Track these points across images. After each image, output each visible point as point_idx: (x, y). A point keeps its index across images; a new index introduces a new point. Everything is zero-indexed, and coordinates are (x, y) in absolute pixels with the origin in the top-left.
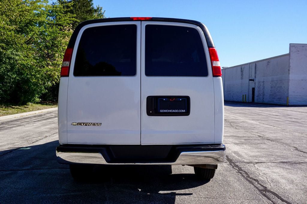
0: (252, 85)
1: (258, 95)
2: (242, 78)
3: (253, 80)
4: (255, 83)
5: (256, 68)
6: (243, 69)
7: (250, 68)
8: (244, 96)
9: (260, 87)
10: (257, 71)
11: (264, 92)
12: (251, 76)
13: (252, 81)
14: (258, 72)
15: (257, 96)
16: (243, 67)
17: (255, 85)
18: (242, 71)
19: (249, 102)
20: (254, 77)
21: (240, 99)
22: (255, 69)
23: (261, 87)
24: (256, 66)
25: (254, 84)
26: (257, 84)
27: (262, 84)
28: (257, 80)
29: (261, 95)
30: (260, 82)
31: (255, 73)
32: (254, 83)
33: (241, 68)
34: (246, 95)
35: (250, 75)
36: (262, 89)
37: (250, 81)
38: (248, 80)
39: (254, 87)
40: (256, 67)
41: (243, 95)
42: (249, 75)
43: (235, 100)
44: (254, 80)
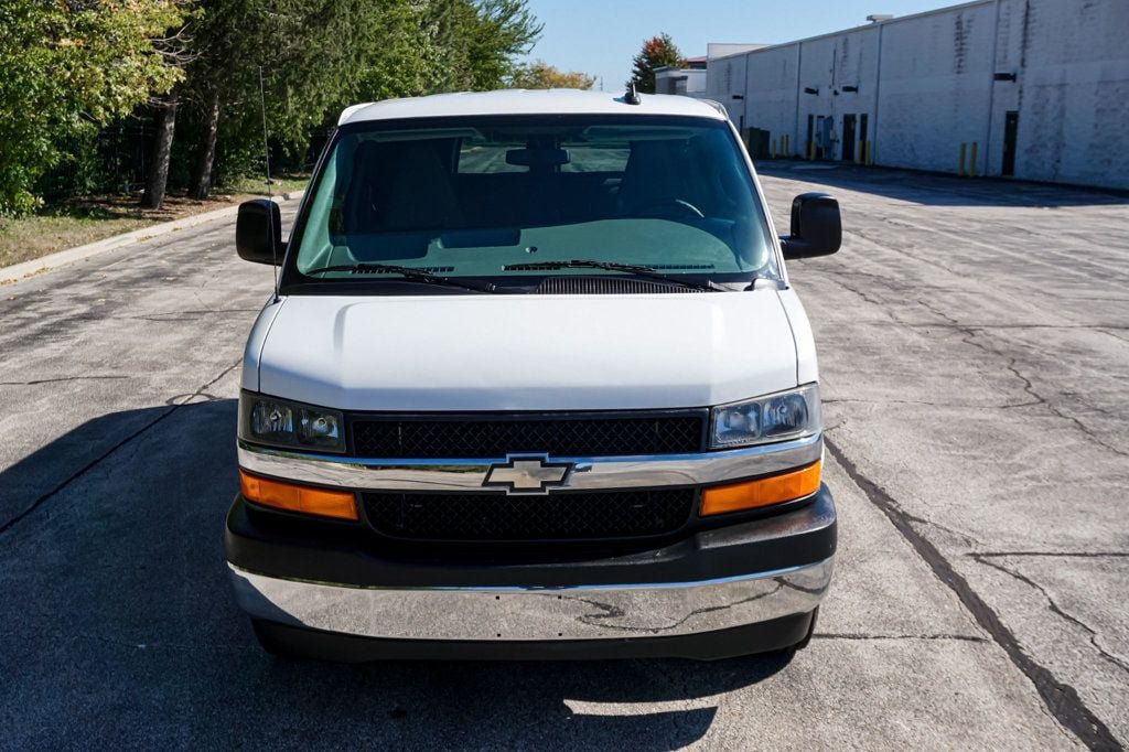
0: (1006, 96)
1: (1035, 145)
2: (959, 69)
3: (1012, 78)
4: (1021, 92)
5: (1026, 22)
6: (964, 25)
7: (998, 20)
8: (969, 150)
9: (1043, 108)
10: (1030, 38)
11: (1060, 133)
12: (1005, 57)
13: (1008, 83)
14: (1035, 41)
15: (1030, 151)
16: (965, 17)
17: (1021, 98)
18: (960, 37)
19: (991, 174)
20: (1018, 64)
21: (951, 162)
22: (1026, 29)
23: (1050, 107)
24: (1032, 12)
25: (1017, 96)
26: (1028, 97)
27: (1054, 95)
28: (1028, 79)
29: (1050, 145)
30: (1044, 86)
31: (1025, 44)
32: (1017, 90)
33: (959, 24)
34: (975, 144)
35: (1000, 54)
36: (1054, 120)
37: (999, 84)
38: (987, 78)
39: (1015, 108)
40: (1031, 19)
41: (964, 146)
42: (995, 55)
44: (1019, 77)
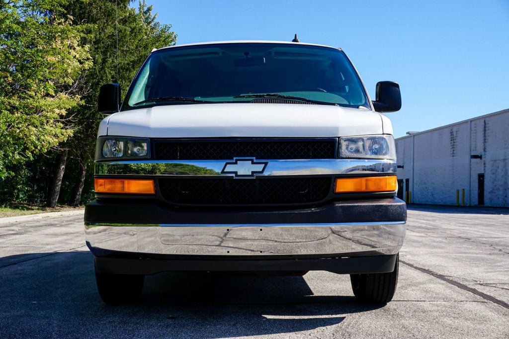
0: (478, 167)
1: (493, 190)
2: (453, 155)
3: (480, 157)
4: (485, 164)
5: (485, 131)
6: (454, 134)
7: (471, 130)
8: (461, 193)
9: (496, 170)
10: (487, 138)
11: (505, 183)
12: (476, 148)
13: (478, 160)
14: (490, 139)
15: (491, 192)
16: (455, 130)
17: (485, 167)
18: (453, 139)
19: (473, 204)
20: (482, 151)
21: (452, 200)
22: (485, 133)
23: (499, 171)
24: (487, 126)
25: (483, 166)
26: (488, 166)
27: (501, 164)
28: (488, 157)
29: (501, 188)
30: (496, 161)
31: (485, 140)
32: (483, 163)
33: (452, 133)
34: (464, 190)
35: (473, 147)
36: (502, 176)
37: (473, 160)
38: (468, 157)
39: (483, 172)
40: (487, 129)
41: (458, 191)
42: (471, 147)
43: (438, 201)
44: (483, 157)
